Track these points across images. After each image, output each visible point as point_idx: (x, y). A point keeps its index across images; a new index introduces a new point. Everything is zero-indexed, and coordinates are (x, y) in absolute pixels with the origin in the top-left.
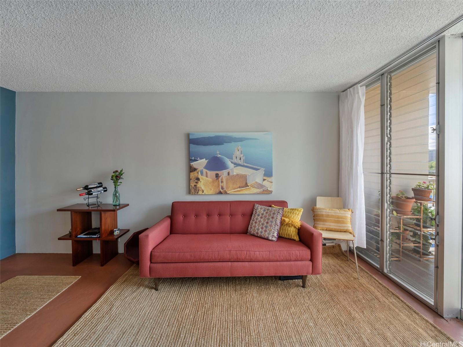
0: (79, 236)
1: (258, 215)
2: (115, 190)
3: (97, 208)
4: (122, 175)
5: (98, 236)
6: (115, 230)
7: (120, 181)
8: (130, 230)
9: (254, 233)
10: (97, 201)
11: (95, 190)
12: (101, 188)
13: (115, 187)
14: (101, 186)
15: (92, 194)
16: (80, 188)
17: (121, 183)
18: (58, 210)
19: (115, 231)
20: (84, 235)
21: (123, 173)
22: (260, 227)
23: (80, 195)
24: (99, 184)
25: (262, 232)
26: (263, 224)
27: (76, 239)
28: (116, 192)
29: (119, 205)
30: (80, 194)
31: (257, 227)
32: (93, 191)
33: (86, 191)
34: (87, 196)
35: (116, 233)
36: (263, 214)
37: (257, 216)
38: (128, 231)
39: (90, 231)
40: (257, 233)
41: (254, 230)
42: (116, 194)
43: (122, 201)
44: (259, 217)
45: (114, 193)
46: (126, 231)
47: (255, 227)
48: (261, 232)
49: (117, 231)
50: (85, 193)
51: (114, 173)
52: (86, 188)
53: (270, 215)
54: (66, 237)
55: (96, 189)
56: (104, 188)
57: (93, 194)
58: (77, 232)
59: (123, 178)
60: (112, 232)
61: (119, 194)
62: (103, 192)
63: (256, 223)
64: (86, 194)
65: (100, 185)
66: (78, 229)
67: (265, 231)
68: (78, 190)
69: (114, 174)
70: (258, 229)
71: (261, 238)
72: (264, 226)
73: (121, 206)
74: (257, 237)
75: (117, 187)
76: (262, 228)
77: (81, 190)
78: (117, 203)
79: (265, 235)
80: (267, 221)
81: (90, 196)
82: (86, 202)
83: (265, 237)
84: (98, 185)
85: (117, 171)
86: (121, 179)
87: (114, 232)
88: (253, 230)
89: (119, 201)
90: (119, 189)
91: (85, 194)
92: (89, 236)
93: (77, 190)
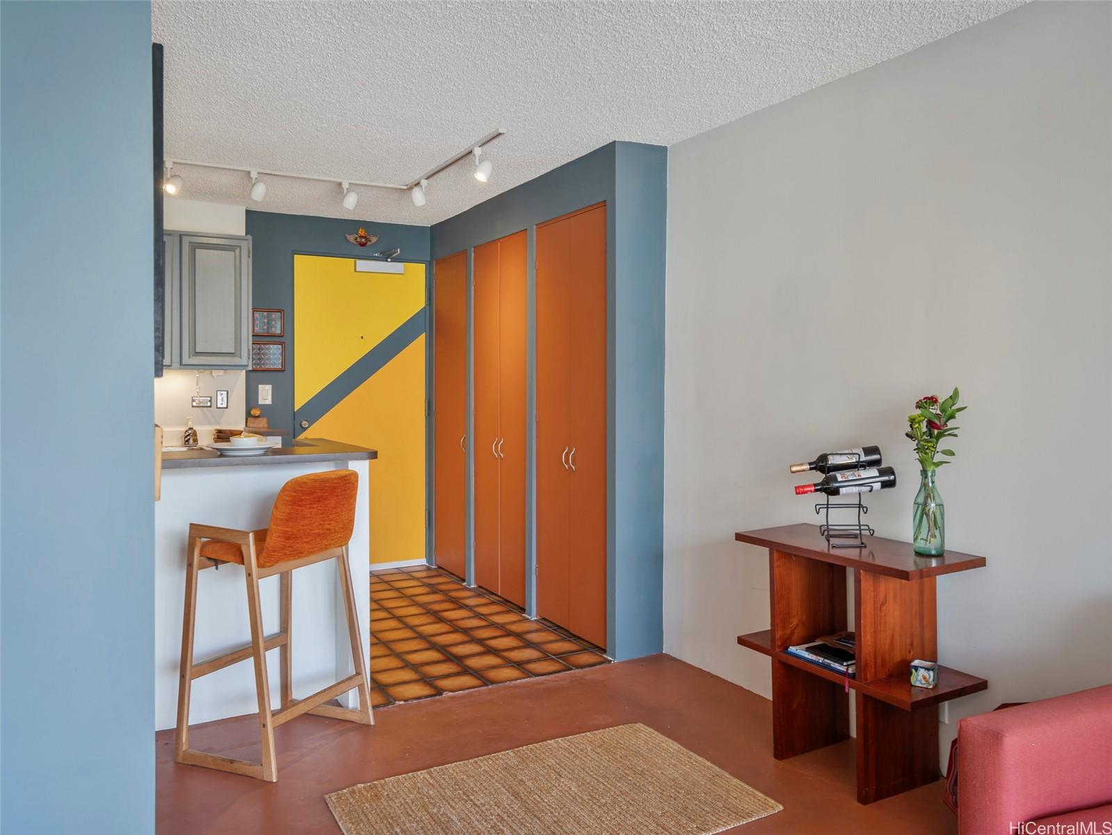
0: (792, 649)
2: (924, 485)
3: (858, 550)
4: (952, 417)
5: (850, 671)
6: (916, 662)
7: (944, 444)
8: (989, 684)
10: (860, 525)
11: (849, 475)
12: (873, 472)
13: (924, 473)
14: (876, 463)
15: (835, 492)
16: (802, 464)
17: (953, 454)
18: (740, 537)
19: (916, 668)
20: (808, 649)
21: (959, 410)
23: (800, 490)
24: (868, 451)
27: (784, 657)
28: (927, 491)
29: (940, 555)
30: (797, 488)
32: (840, 479)
33: (819, 477)
34: (822, 497)
35: (920, 677)
38: (981, 686)
39: (831, 641)
42: (925, 504)
43: (957, 541)
45: (921, 500)
46: (968, 683)
49: (922, 672)
50: (815, 485)
51: (918, 407)
52: (821, 464)
54: (757, 641)
55: (853, 475)
56: (883, 472)
57: (842, 491)
58: (788, 631)
59: (955, 432)
60: (904, 671)
61: (941, 506)
62: (877, 486)
64: (816, 490)
65: (873, 457)
66: (795, 622)
68: (794, 469)
69: (919, 412)
73: (948, 561)
75: (934, 472)
77: (803, 470)
78: (932, 546)
81: (834, 500)
82: (820, 520)
84: (863, 458)
85: (932, 400)
86: (950, 435)
87: (911, 673)
89: (938, 536)
90: (943, 479)
91: (813, 488)
92: (821, 660)
93: (793, 472)
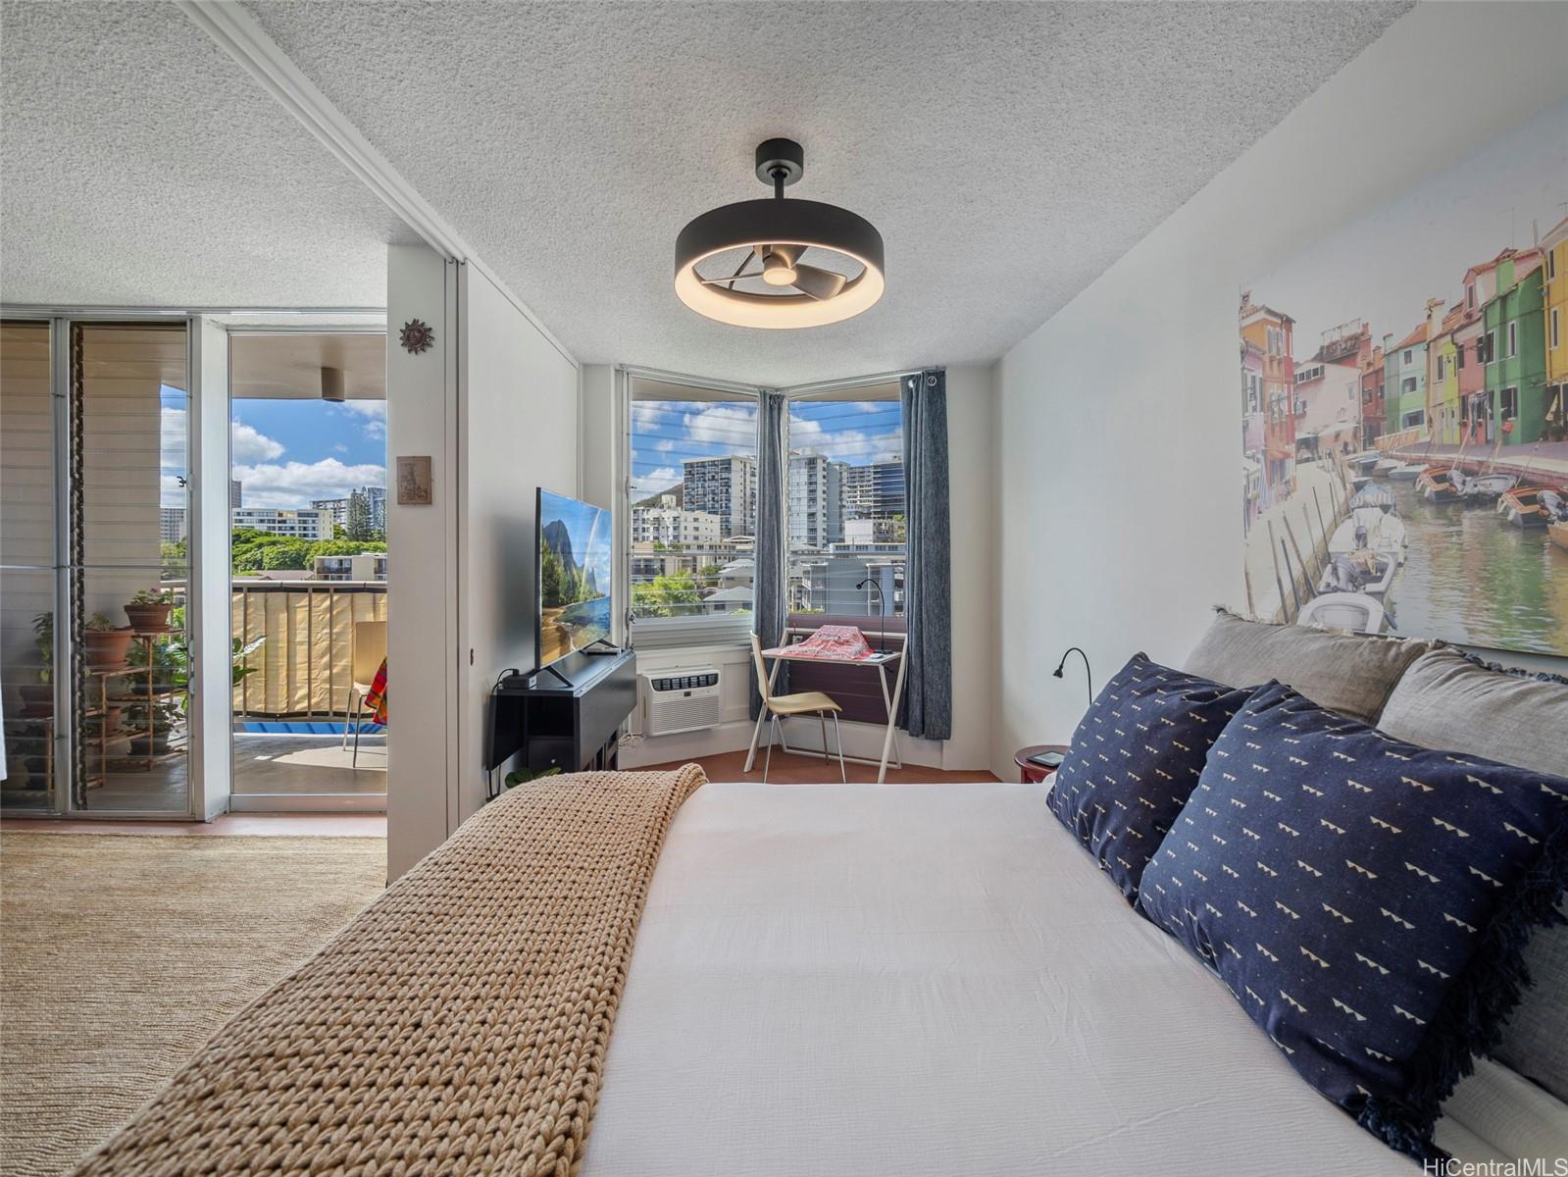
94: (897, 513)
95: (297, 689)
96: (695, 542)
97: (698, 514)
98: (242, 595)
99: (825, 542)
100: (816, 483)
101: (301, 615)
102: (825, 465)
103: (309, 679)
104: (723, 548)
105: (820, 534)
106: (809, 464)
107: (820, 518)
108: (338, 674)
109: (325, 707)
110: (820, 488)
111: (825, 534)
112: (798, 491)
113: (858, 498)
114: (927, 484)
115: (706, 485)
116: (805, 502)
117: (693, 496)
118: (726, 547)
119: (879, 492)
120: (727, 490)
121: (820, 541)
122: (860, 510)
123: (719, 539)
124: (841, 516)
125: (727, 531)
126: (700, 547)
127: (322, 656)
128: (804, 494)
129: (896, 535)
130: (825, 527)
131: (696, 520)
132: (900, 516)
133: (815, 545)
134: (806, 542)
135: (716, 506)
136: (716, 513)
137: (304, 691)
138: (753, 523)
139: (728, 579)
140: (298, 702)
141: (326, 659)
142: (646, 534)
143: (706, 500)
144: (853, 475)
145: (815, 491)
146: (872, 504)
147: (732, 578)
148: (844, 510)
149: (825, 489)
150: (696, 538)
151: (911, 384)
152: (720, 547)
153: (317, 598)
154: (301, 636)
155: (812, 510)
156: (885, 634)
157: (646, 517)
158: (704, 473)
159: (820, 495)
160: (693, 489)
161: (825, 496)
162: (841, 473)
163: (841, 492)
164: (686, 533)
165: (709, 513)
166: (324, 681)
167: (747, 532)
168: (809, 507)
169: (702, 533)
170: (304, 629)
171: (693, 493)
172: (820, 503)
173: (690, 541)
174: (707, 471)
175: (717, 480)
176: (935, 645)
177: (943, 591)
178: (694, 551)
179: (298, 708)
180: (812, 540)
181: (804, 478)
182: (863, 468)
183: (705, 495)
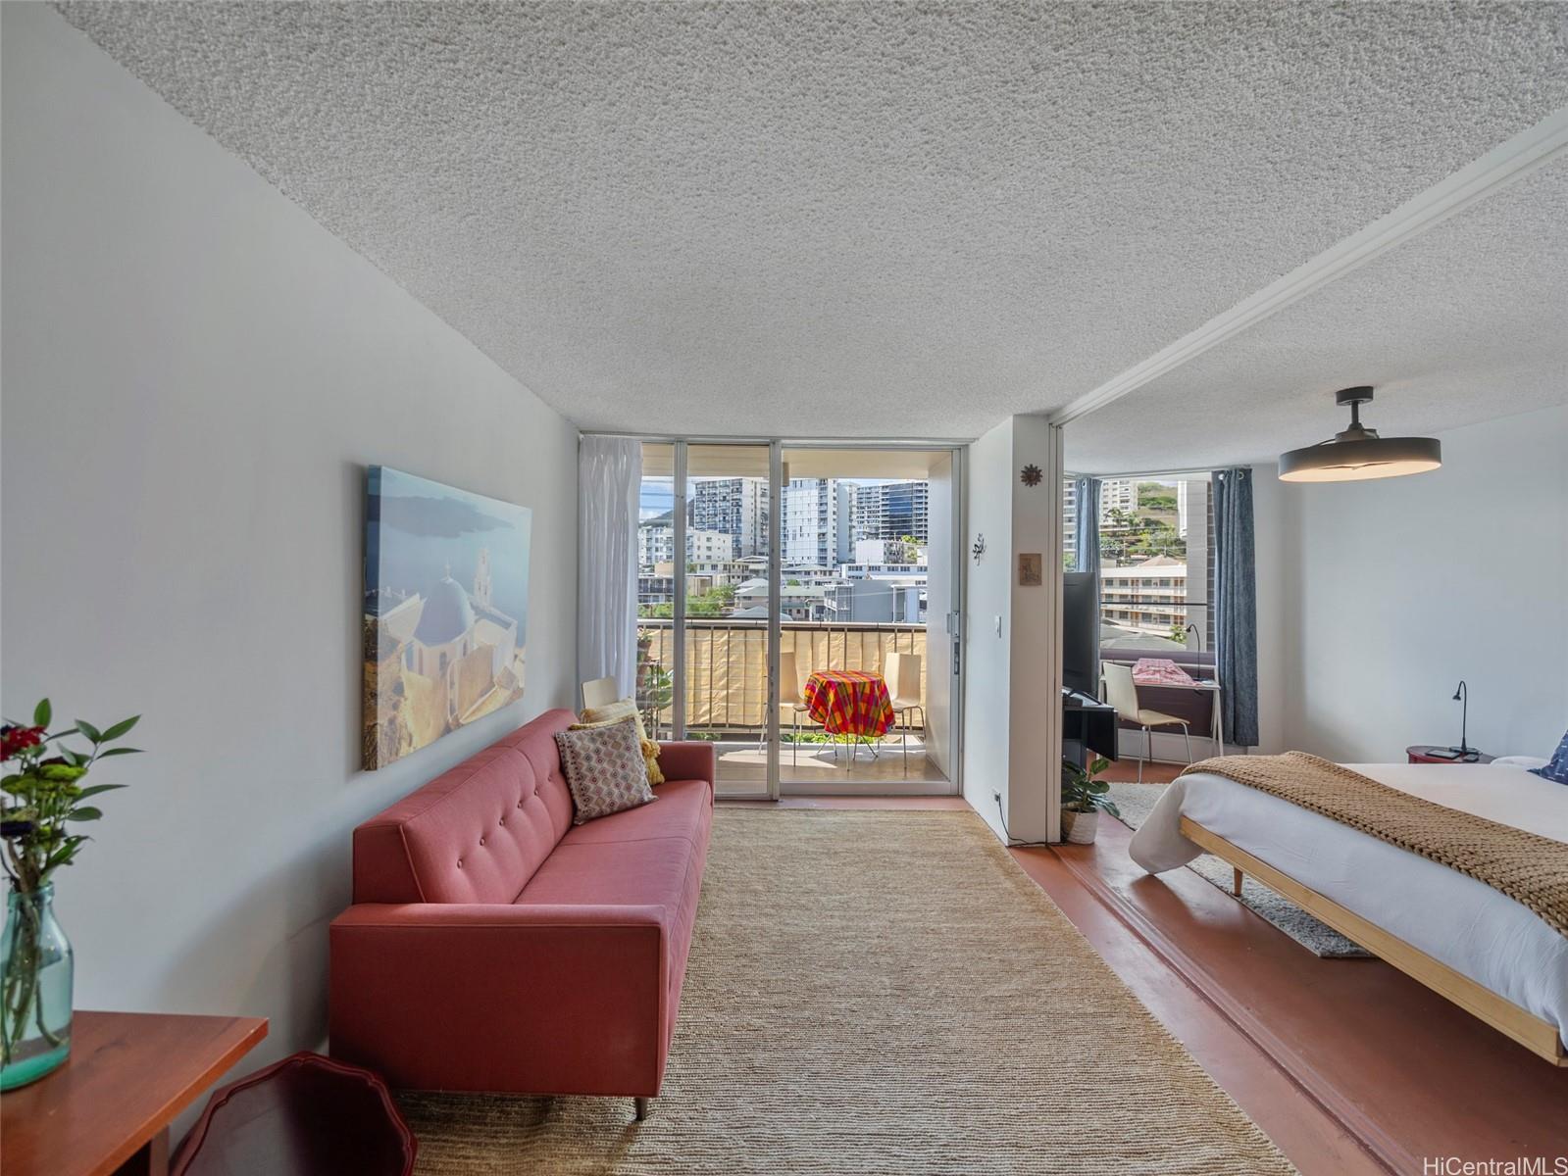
1: (588, 758)
9: (604, 807)
22: (612, 785)
25: (621, 796)
26: (614, 775)
31: (605, 788)
36: (597, 751)
37: (585, 764)
40: (612, 804)
41: (600, 802)
44: (593, 763)
47: (598, 791)
48: (619, 796)
53: (617, 745)
63: (594, 780)
67: (629, 788)
70: (610, 794)
71: (625, 809)
72: (619, 779)
74: (613, 814)
76: (617, 785)
79: (632, 797)
80: (619, 762)
83: (636, 802)
88: (597, 804)
94: (906, 533)
95: (702, 706)
96: (708, 562)
97: (709, 533)
98: (659, 631)
99: (835, 562)
100: (826, 504)
101: (705, 647)
102: (835, 486)
103: (711, 698)
104: (736, 567)
105: (830, 554)
106: (820, 484)
107: (830, 538)
108: (733, 694)
109: (723, 720)
110: (831, 509)
111: (835, 555)
112: (809, 512)
113: (866, 518)
114: (1238, 554)
115: (717, 505)
116: (815, 522)
117: (704, 516)
118: (739, 567)
119: (888, 513)
120: (738, 510)
121: (830, 561)
122: (867, 530)
123: (731, 558)
124: (850, 536)
125: (738, 551)
126: (714, 567)
127: (721, 679)
128: (815, 515)
129: (906, 555)
130: (835, 547)
131: (709, 539)
132: (908, 537)
133: (825, 565)
134: (816, 562)
135: (727, 526)
136: (726, 531)
137: (706, 707)
138: (764, 544)
139: (745, 597)
140: (702, 716)
141: (724, 681)
142: (659, 554)
143: (717, 520)
144: (860, 496)
145: (825, 511)
146: (880, 525)
147: (750, 598)
148: (854, 530)
149: (835, 510)
150: (709, 557)
151: (1221, 477)
152: (734, 567)
153: (717, 633)
154: (705, 664)
155: (823, 531)
156: (1201, 666)
157: (659, 536)
158: (715, 494)
159: (830, 516)
160: (704, 509)
161: (835, 517)
162: (851, 494)
163: (851, 513)
164: (699, 553)
165: (720, 532)
166: (721, 699)
167: (758, 551)
168: (820, 527)
169: (714, 553)
170: (707, 659)
171: (704, 513)
172: (831, 523)
173: (703, 560)
174: (718, 492)
175: (728, 501)
176: (1245, 675)
177: (1251, 634)
178: (708, 571)
179: (703, 720)
180: (823, 559)
181: (816, 500)
182: (870, 488)
183: (716, 515)
